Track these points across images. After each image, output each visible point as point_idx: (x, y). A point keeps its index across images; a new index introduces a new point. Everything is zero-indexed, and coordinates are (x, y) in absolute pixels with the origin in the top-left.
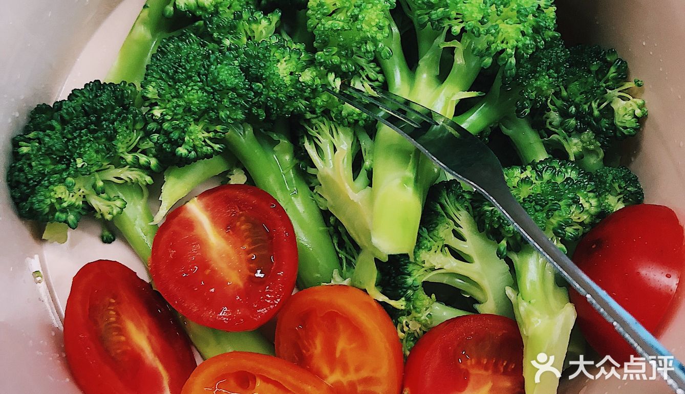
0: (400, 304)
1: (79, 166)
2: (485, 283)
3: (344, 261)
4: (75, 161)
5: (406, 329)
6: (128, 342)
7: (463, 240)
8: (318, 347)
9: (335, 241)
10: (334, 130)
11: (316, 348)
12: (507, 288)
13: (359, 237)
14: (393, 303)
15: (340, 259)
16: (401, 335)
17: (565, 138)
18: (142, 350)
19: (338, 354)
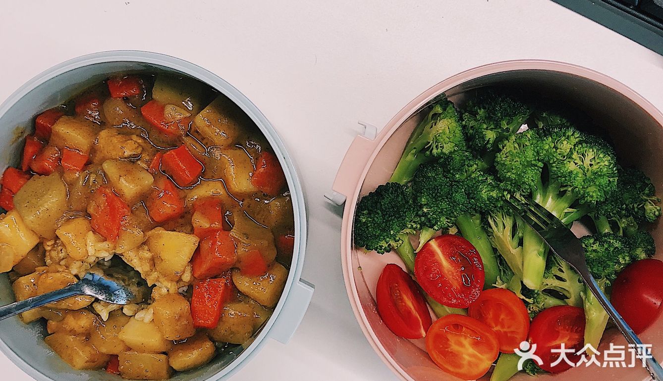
0: (530, 301)
1: (392, 233)
2: (571, 291)
3: (502, 271)
4: (390, 231)
5: (531, 310)
6: (406, 306)
7: (563, 272)
8: (491, 315)
9: (498, 261)
10: (504, 217)
11: (490, 315)
12: (581, 292)
13: (513, 268)
14: (527, 300)
15: (500, 270)
16: (529, 312)
17: (619, 220)
18: (411, 309)
19: (500, 320)
